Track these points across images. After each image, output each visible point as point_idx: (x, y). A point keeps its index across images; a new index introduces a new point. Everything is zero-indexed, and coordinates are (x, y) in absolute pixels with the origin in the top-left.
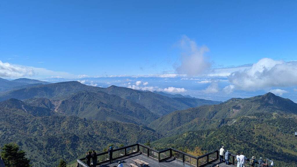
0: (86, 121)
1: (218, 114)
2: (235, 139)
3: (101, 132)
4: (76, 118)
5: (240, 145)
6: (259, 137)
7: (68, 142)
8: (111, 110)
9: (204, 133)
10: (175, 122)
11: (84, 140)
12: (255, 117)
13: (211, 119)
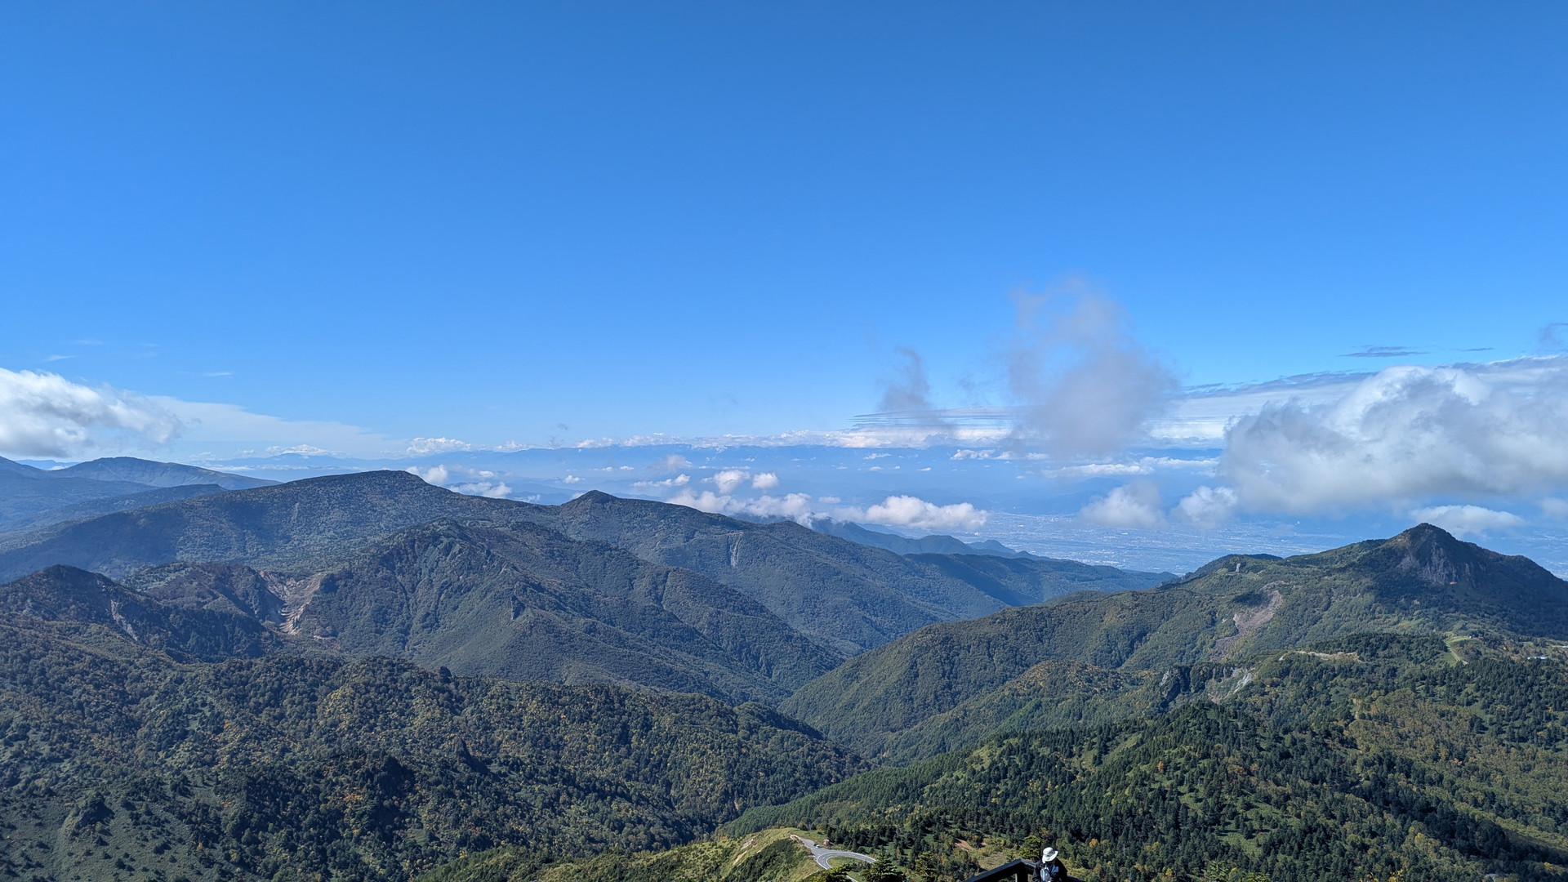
0: (452, 686)
1: (1152, 639)
2: (1250, 774)
3: (528, 743)
4: (397, 668)
5: (1278, 808)
6: (1381, 762)
7: (356, 799)
8: (582, 621)
9: (1086, 744)
10: (927, 684)
11: (439, 787)
12: (1355, 653)
13: (1118, 670)
